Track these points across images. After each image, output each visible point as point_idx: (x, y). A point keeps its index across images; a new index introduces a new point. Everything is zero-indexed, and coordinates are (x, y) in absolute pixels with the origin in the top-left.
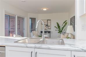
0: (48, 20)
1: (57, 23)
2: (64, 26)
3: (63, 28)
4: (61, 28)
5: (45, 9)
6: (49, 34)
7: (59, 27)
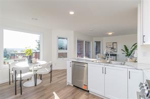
0: (113, 43)
1: (125, 46)
2: (134, 49)
3: (132, 51)
4: (130, 51)
5: (110, 34)
6: (115, 57)
7: (127, 50)
